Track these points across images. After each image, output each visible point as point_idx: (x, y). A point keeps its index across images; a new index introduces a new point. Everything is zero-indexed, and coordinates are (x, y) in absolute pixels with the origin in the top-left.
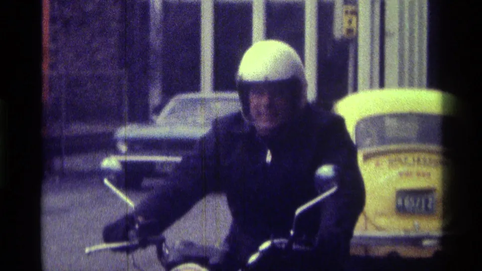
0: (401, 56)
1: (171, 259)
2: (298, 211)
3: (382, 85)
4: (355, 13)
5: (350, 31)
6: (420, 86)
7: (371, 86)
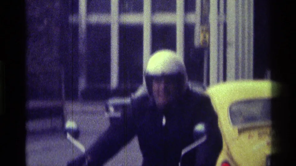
0: (237, 59)
2: (183, 152)
3: (225, 79)
4: (208, 31)
5: (205, 42)
6: (249, 78)
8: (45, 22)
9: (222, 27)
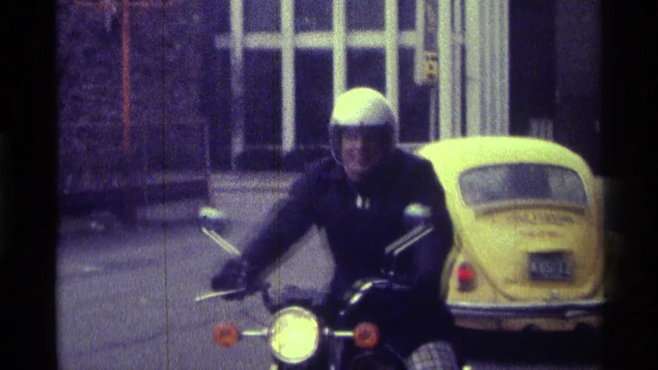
0: (483, 102)
1: (276, 302)
3: (464, 133)
4: (436, 59)
5: (431, 76)
6: (502, 133)
7: (453, 136)
8: (178, 46)
9: (458, 52)
